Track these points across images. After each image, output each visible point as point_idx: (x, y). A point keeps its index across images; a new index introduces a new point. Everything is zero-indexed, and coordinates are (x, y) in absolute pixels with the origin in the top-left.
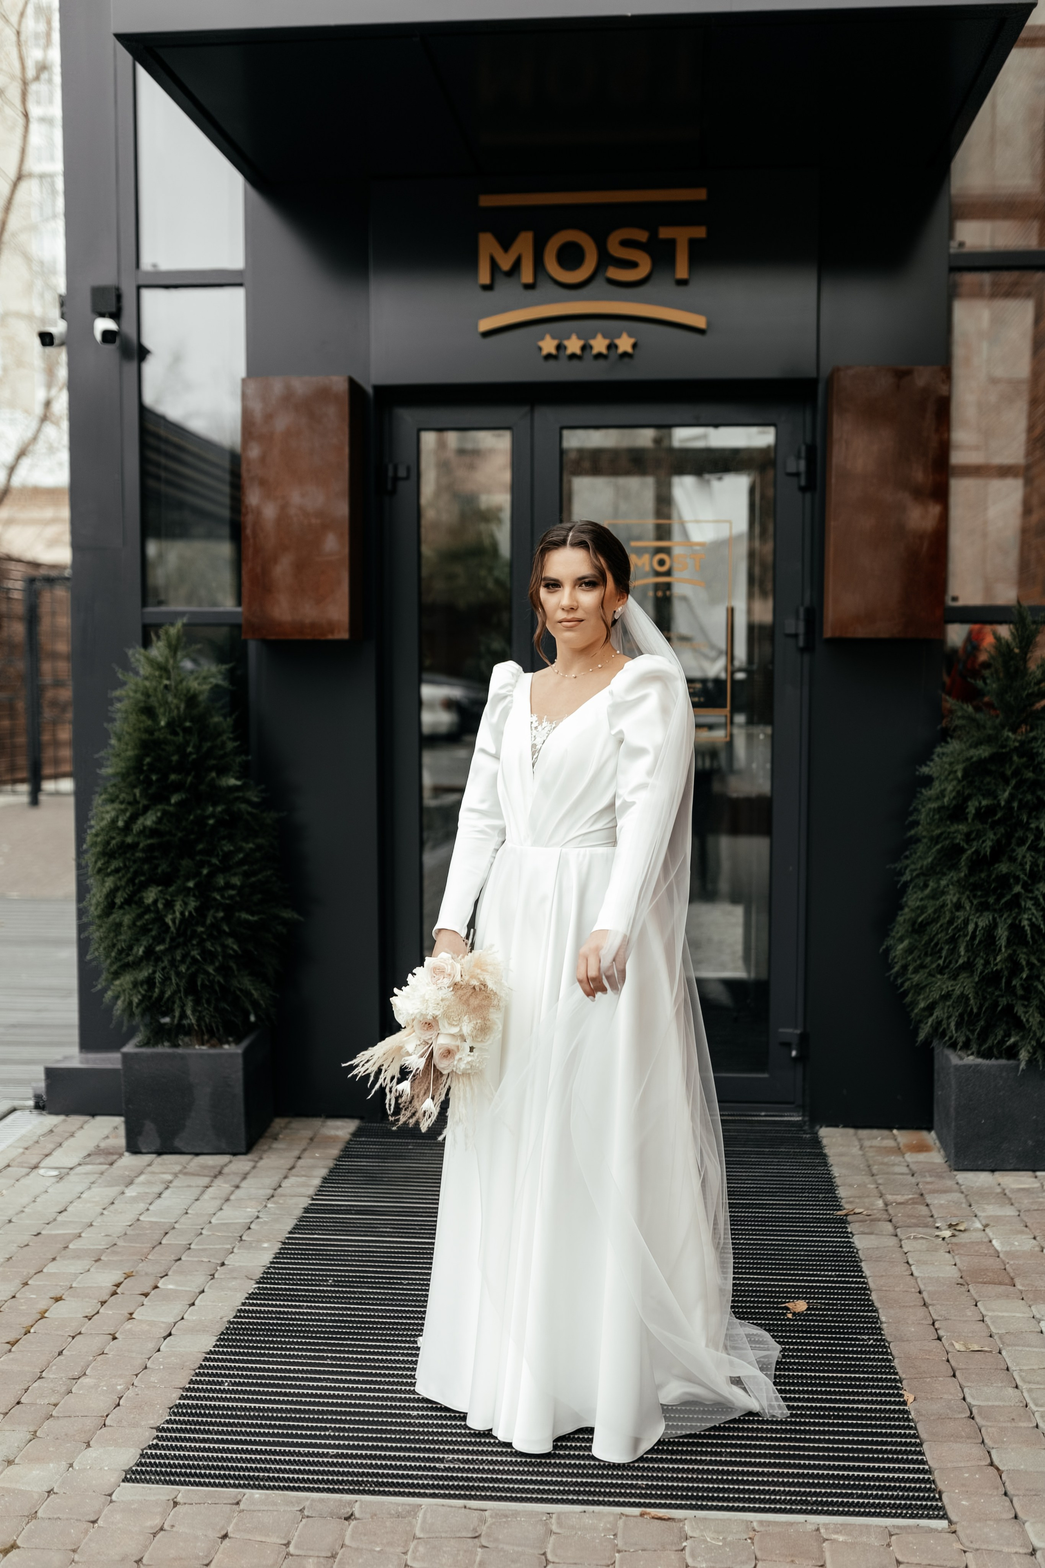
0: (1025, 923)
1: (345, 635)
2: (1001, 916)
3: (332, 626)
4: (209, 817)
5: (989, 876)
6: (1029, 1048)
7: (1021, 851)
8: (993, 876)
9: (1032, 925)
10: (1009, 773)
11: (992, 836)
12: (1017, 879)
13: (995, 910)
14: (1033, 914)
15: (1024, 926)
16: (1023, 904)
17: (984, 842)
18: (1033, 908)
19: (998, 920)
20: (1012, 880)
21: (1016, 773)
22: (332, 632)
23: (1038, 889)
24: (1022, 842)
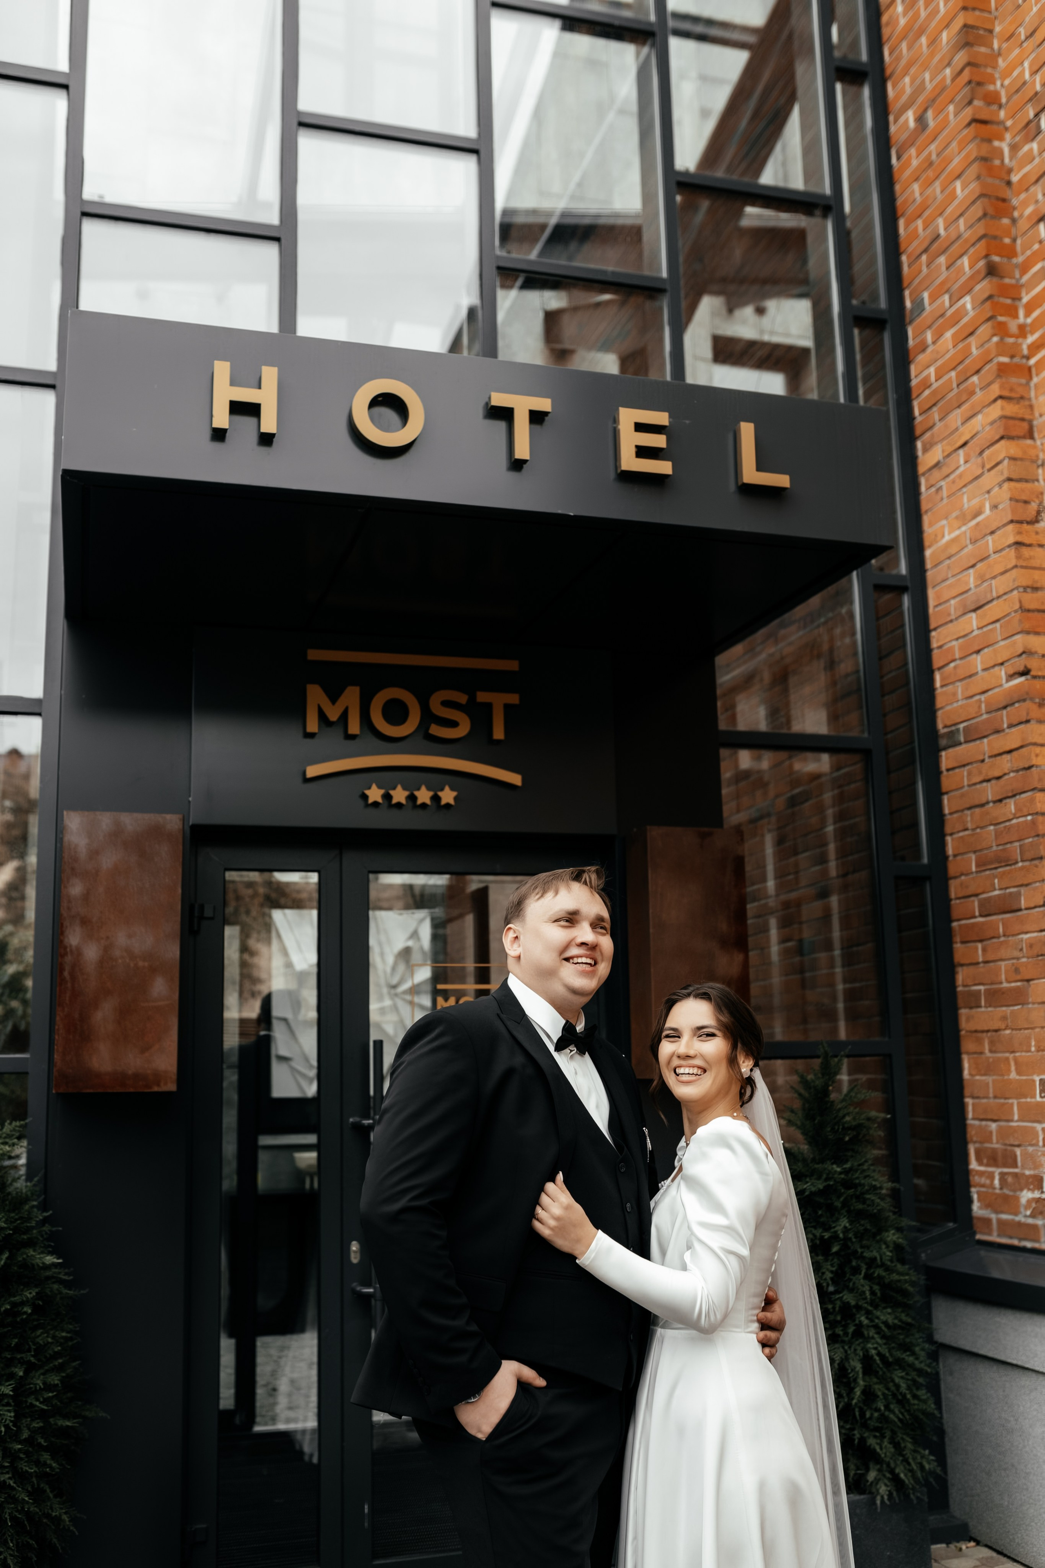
0: (873, 1352)
1: (172, 1087)
2: (850, 1347)
3: (158, 1077)
4: (23, 1303)
5: (834, 1308)
6: (886, 1481)
7: (859, 1280)
8: (837, 1309)
9: (879, 1354)
10: (838, 1204)
11: (829, 1267)
12: (858, 1307)
13: (843, 1342)
14: (877, 1343)
15: (872, 1356)
16: (866, 1333)
17: (823, 1273)
18: (876, 1336)
19: (849, 1352)
20: (854, 1310)
21: (845, 1204)
22: (158, 1085)
23: (878, 1318)
24: (856, 1271)
